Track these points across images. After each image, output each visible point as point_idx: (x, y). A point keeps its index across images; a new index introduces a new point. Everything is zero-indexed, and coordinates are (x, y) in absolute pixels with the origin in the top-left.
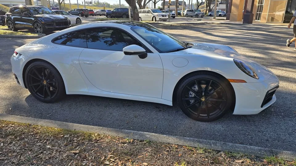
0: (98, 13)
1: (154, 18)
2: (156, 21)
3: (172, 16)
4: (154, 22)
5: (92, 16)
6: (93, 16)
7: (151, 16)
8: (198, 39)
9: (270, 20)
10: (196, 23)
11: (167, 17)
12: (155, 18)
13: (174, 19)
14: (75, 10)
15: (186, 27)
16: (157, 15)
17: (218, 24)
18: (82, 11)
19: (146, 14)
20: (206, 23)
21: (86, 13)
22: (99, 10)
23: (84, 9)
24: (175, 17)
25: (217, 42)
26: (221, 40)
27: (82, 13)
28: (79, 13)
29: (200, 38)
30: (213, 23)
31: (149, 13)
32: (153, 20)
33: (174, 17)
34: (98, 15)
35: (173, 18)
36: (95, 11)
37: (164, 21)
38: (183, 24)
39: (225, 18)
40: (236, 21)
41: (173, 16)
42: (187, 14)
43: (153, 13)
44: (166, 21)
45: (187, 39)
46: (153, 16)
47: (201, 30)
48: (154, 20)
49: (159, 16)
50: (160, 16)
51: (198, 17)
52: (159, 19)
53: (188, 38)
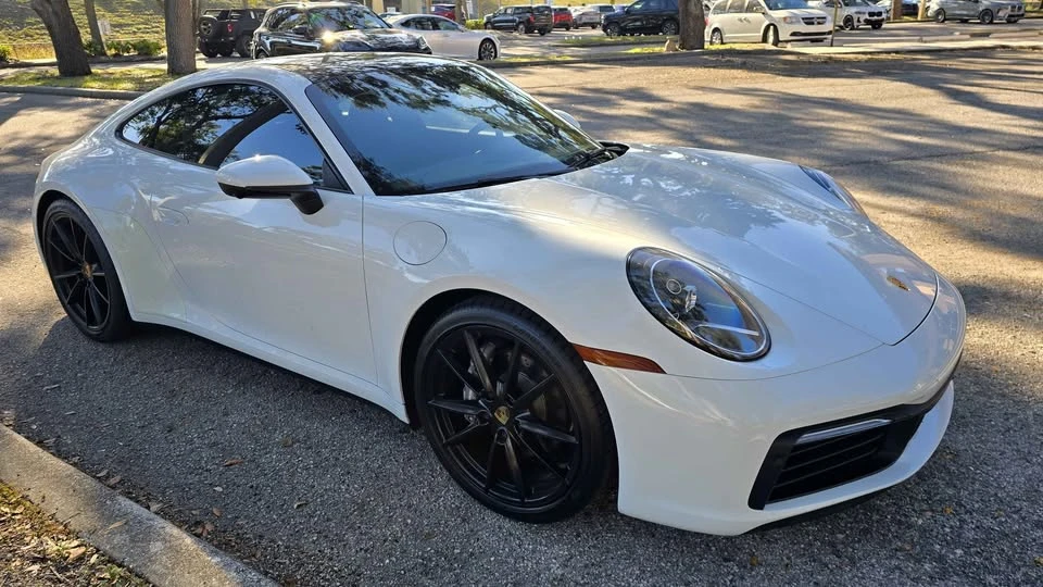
0: (584, 20)
1: (771, 32)
2: (776, 42)
3: (867, 22)
4: (769, 46)
5: (562, 32)
6: (568, 29)
7: (761, 23)
8: (891, 122)
10: (952, 50)
11: (828, 27)
12: (775, 27)
13: (876, 32)
14: (509, 11)
15: (886, 67)
16: (785, 19)
18: (528, 15)
19: (743, 15)
20: (1004, 47)
21: (543, 20)
22: (594, 8)
23: (538, 8)
24: (884, 26)
25: (972, 138)
26: (1005, 129)
27: (529, 20)
28: (520, 23)
29: (912, 115)
31: (752, 11)
32: (765, 40)
33: (876, 25)
34: (585, 24)
35: (874, 28)
36: (575, 12)
37: (813, 41)
38: (888, 52)
41: (876, 21)
42: (940, 11)
43: (770, 12)
44: (821, 40)
45: (843, 120)
46: (767, 23)
47: (946, 81)
48: (771, 38)
49: (792, 23)
50: (797, 22)
51: (991, 23)
53: (849, 115)
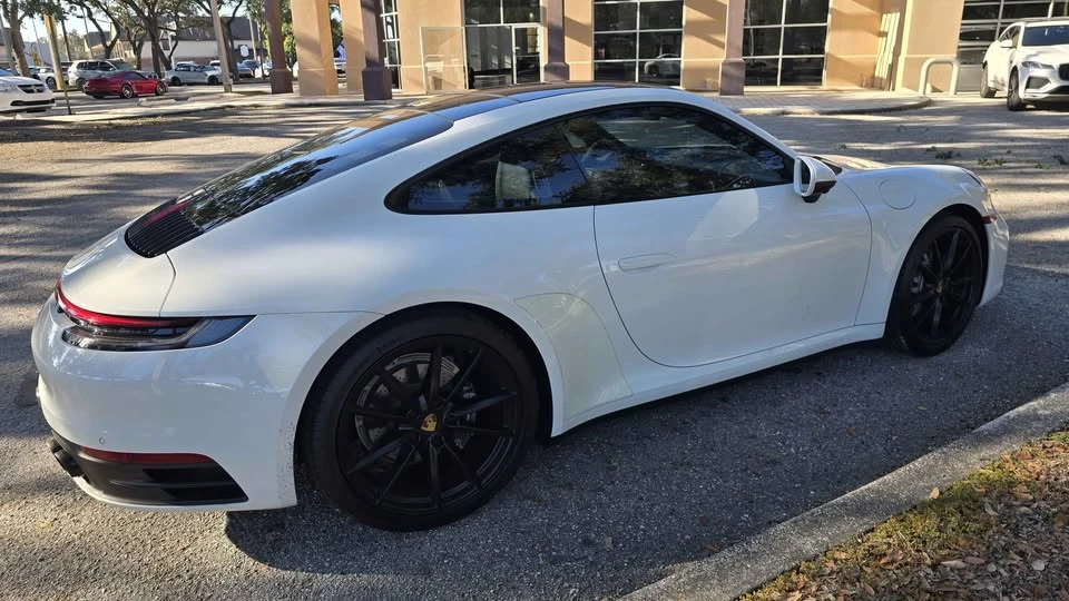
9: (432, 87)
17: (278, 107)
30: (256, 106)
39: (268, 89)
40: (323, 93)
42: (81, 81)
49: (7, 91)
50: (15, 90)
52: (14, 103)
